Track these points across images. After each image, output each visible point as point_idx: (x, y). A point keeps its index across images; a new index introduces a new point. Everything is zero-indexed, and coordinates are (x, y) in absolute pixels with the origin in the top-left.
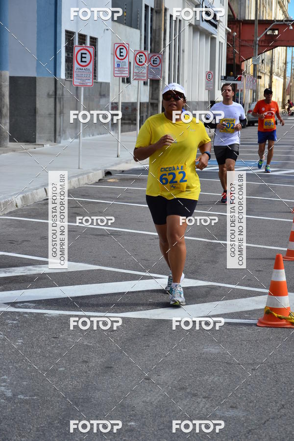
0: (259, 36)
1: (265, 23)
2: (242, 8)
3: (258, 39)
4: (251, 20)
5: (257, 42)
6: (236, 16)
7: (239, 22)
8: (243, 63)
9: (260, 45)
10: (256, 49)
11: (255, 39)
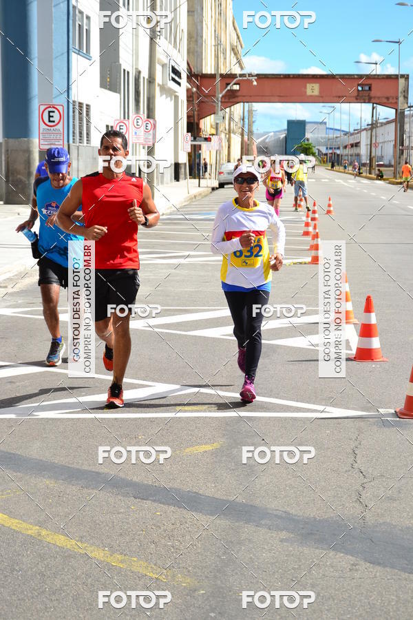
0: (221, 92)
1: (229, 77)
2: (199, 59)
3: (221, 96)
4: (211, 74)
5: (220, 99)
6: (193, 70)
7: (196, 76)
8: (201, 121)
9: (223, 100)
10: (218, 106)
11: (217, 95)
